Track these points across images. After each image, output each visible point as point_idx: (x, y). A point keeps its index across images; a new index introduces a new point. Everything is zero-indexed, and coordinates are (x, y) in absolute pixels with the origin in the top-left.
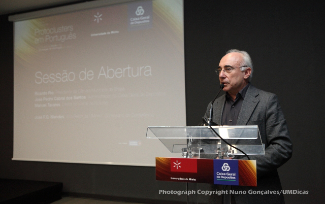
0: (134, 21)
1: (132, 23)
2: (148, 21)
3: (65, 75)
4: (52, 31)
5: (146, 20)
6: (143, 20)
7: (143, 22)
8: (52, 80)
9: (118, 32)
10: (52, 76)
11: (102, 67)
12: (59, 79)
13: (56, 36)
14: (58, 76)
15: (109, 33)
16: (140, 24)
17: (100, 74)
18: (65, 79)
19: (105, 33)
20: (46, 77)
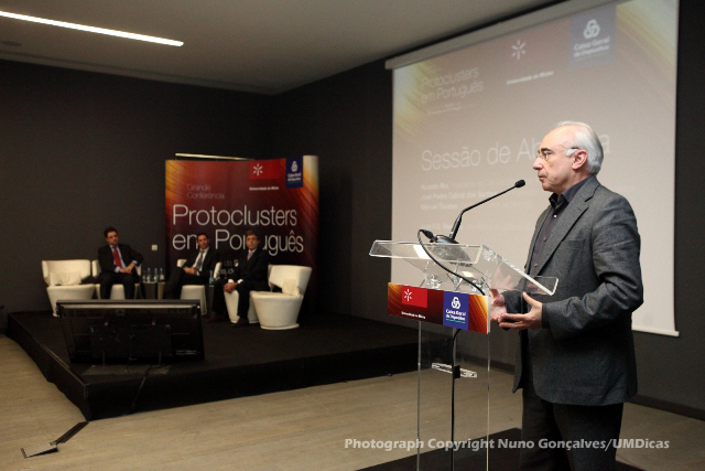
0: (580, 51)
1: (577, 55)
2: (607, 48)
3: (465, 155)
4: (446, 80)
5: (603, 46)
6: (596, 47)
7: (597, 50)
8: (446, 164)
9: (550, 73)
10: (446, 158)
11: (524, 140)
12: (455, 163)
13: (453, 88)
14: (455, 156)
15: (536, 77)
16: (592, 54)
17: (521, 153)
18: (465, 162)
19: (529, 78)
20: (437, 159)
